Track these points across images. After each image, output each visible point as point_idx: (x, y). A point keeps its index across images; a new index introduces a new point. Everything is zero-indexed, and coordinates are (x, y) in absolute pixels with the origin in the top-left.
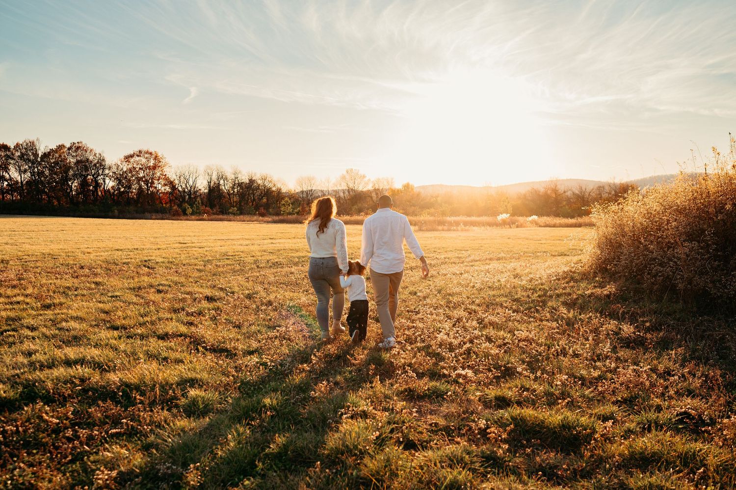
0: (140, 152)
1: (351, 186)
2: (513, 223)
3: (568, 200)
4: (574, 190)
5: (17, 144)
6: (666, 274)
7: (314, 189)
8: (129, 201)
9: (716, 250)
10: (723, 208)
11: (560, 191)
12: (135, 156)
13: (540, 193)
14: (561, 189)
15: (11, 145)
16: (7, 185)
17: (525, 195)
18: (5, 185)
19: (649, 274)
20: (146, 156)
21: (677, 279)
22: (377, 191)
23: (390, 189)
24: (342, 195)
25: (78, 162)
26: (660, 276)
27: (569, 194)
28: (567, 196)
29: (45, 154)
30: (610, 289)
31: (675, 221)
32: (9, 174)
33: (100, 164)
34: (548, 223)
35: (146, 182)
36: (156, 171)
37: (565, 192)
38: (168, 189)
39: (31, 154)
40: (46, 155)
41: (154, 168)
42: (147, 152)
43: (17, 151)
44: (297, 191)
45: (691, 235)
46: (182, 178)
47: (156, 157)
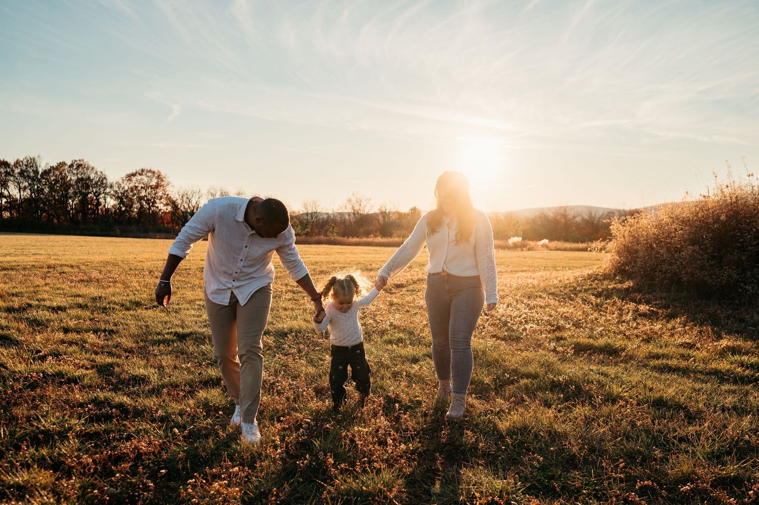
0: (143, 171)
1: (357, 208)
2: (525, 246)
3: (578, 225)
4: (584, 215)
5: (17, 161)
6: (673, 271)
7: (318, 211)
8: (131, 221)
9: (713, 252)
10: (718, 219)
11: (569, 216)
12: (137, 174)
13: (550, 218)
14: (571, 214)
15: (12, 161)
16: (5, 202)
17: (534, 221)
18: (3, 203)
19: (660, 271)
20: (149, 174)
21: (682, 274)
22: (384, 214)
23: (397, 212)
24: (347, 217)
25: (79, 180)
26: (669, 273)
27: (578, 219)
28: (576, 222)
29: (45, 171)
30: (629, 284)
31: (681, 230)
32: (8, 191)
33: (102, 182)
34: (558, 247)
35: (148, 201)
36: (158, 190)
37: (574, 217)
38: (169, 208)
39: (31, 171)
40: (46, 173)
41: (157, 186)
42: (150, 171)
43: (17, 167)
44: (301, 213)
45: (694, 241)
46: (185, 198)
47: (159, 176)
